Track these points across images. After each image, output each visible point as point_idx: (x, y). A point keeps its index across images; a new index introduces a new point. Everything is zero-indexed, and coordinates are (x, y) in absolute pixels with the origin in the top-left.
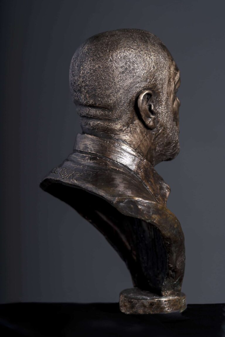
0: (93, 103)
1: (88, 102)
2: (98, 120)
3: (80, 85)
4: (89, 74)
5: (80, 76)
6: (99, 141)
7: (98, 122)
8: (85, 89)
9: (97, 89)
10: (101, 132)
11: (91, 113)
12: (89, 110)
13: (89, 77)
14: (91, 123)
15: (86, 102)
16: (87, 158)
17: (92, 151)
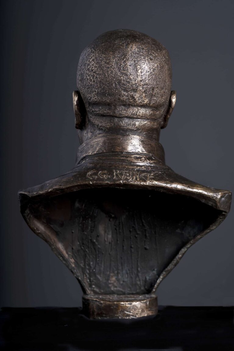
0: (148, 103)
1: (143, 101)
2: (145, 120)
3: (138, 84)
4: (149, 73)
5: (137, 75)
6: (148, 142)
7: (146, 122)
8: (143, 88)
9: (155, 88)
10: (144, 132)
11: (140, 113)
12: (138, 110)
13: (149, 76)
14: (137, 123)
15: (140, 101)
16: (143, 158)
17: (143, 152)
